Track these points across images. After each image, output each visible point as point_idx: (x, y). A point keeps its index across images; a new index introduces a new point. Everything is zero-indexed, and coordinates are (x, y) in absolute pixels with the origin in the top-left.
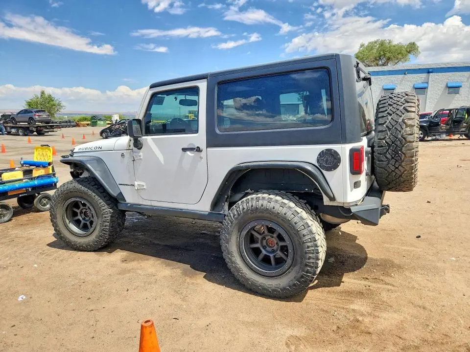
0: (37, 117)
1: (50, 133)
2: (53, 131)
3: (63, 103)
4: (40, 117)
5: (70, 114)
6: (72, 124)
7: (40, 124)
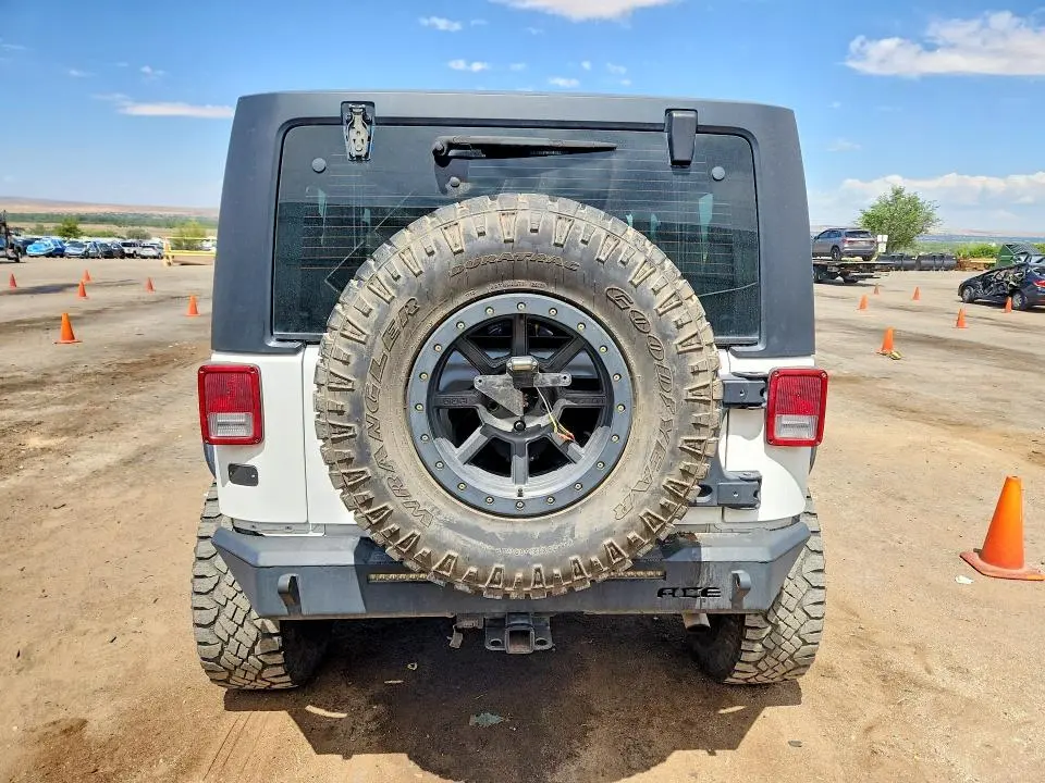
0: (846, 245)
1: (868, 281)
2: (871, 277)
3: (937, 214)
4: (855, 245)
5: (982, 238)
6: (946, 262)
7: (850, 260)
